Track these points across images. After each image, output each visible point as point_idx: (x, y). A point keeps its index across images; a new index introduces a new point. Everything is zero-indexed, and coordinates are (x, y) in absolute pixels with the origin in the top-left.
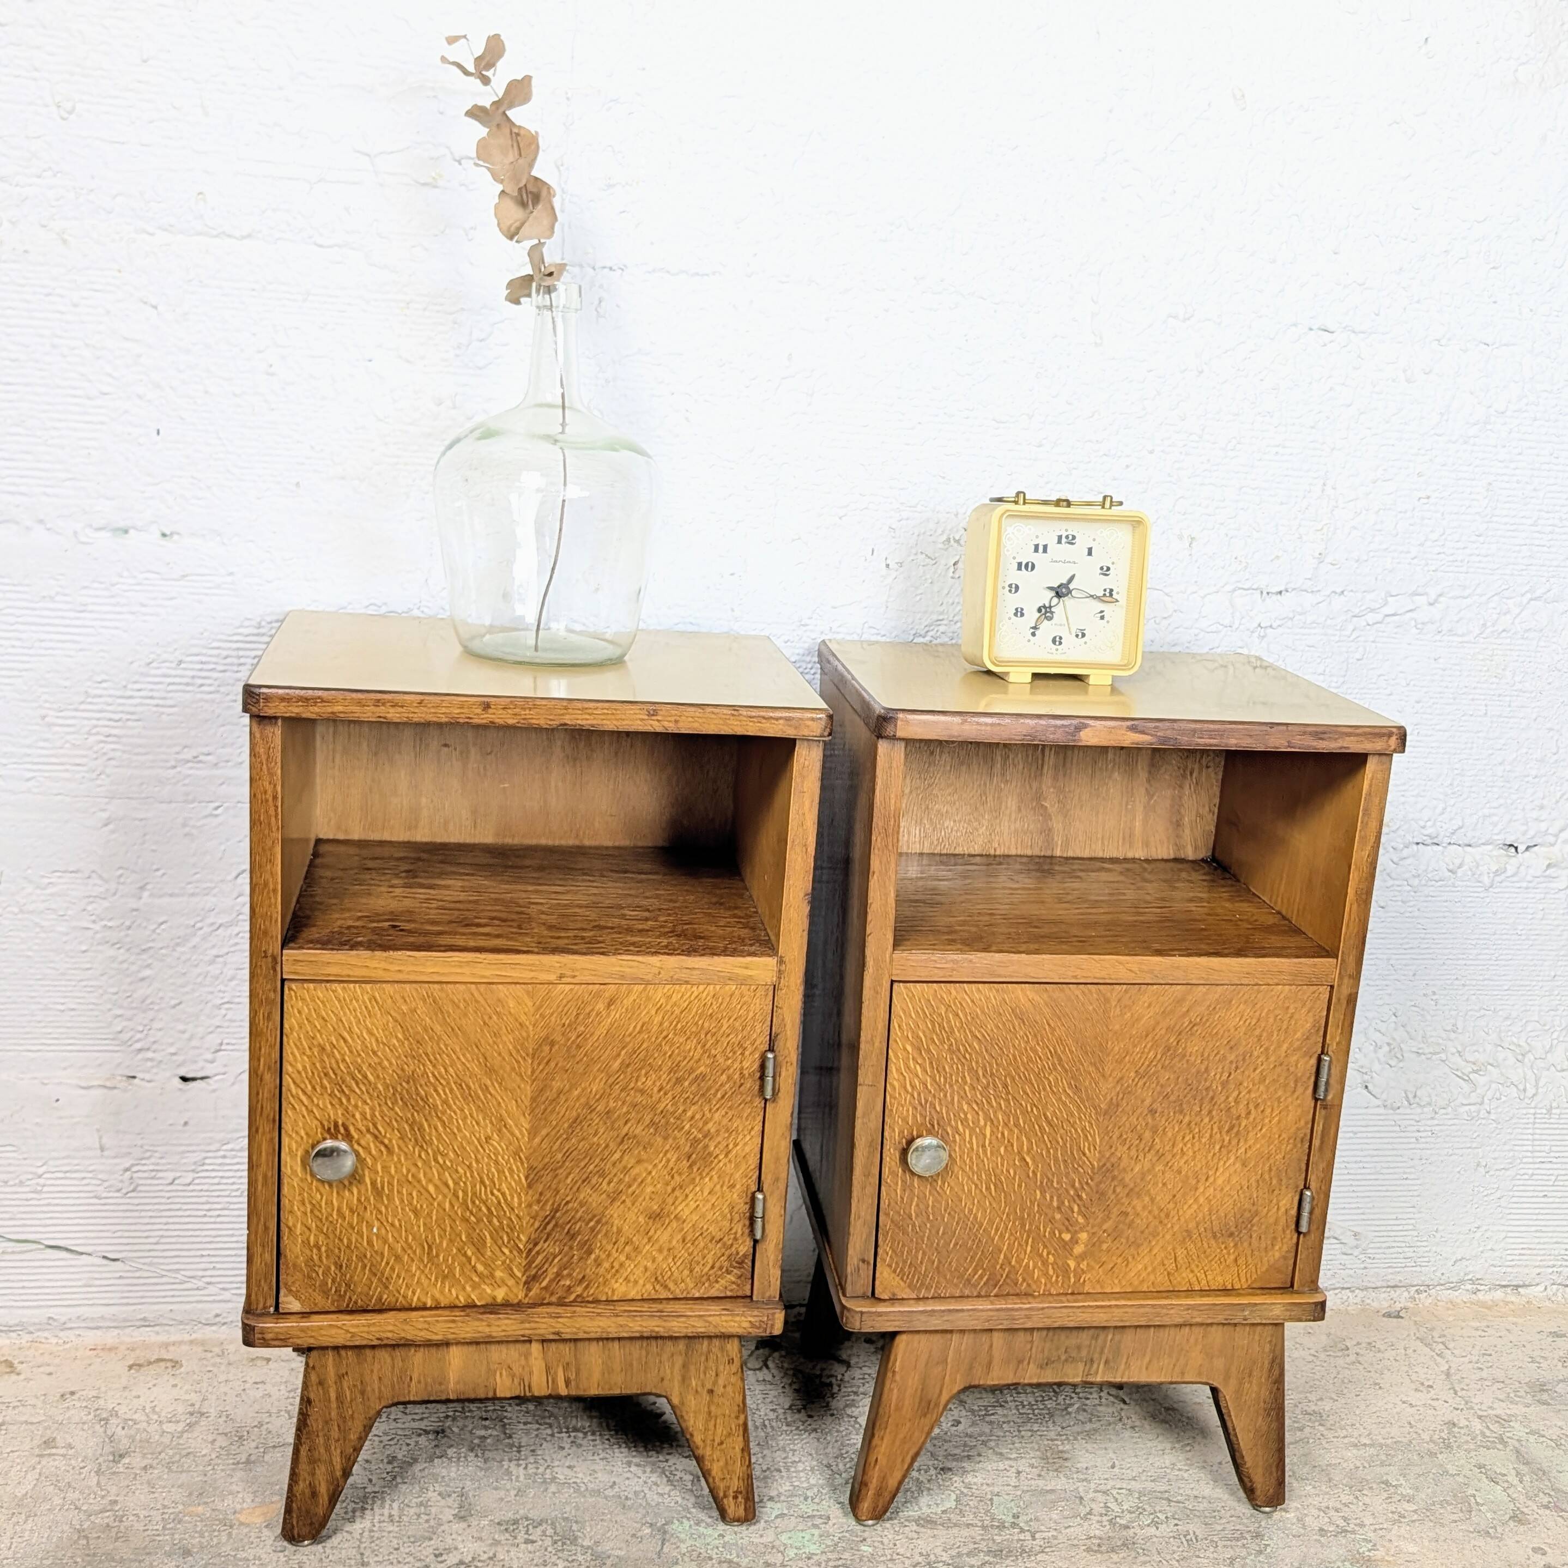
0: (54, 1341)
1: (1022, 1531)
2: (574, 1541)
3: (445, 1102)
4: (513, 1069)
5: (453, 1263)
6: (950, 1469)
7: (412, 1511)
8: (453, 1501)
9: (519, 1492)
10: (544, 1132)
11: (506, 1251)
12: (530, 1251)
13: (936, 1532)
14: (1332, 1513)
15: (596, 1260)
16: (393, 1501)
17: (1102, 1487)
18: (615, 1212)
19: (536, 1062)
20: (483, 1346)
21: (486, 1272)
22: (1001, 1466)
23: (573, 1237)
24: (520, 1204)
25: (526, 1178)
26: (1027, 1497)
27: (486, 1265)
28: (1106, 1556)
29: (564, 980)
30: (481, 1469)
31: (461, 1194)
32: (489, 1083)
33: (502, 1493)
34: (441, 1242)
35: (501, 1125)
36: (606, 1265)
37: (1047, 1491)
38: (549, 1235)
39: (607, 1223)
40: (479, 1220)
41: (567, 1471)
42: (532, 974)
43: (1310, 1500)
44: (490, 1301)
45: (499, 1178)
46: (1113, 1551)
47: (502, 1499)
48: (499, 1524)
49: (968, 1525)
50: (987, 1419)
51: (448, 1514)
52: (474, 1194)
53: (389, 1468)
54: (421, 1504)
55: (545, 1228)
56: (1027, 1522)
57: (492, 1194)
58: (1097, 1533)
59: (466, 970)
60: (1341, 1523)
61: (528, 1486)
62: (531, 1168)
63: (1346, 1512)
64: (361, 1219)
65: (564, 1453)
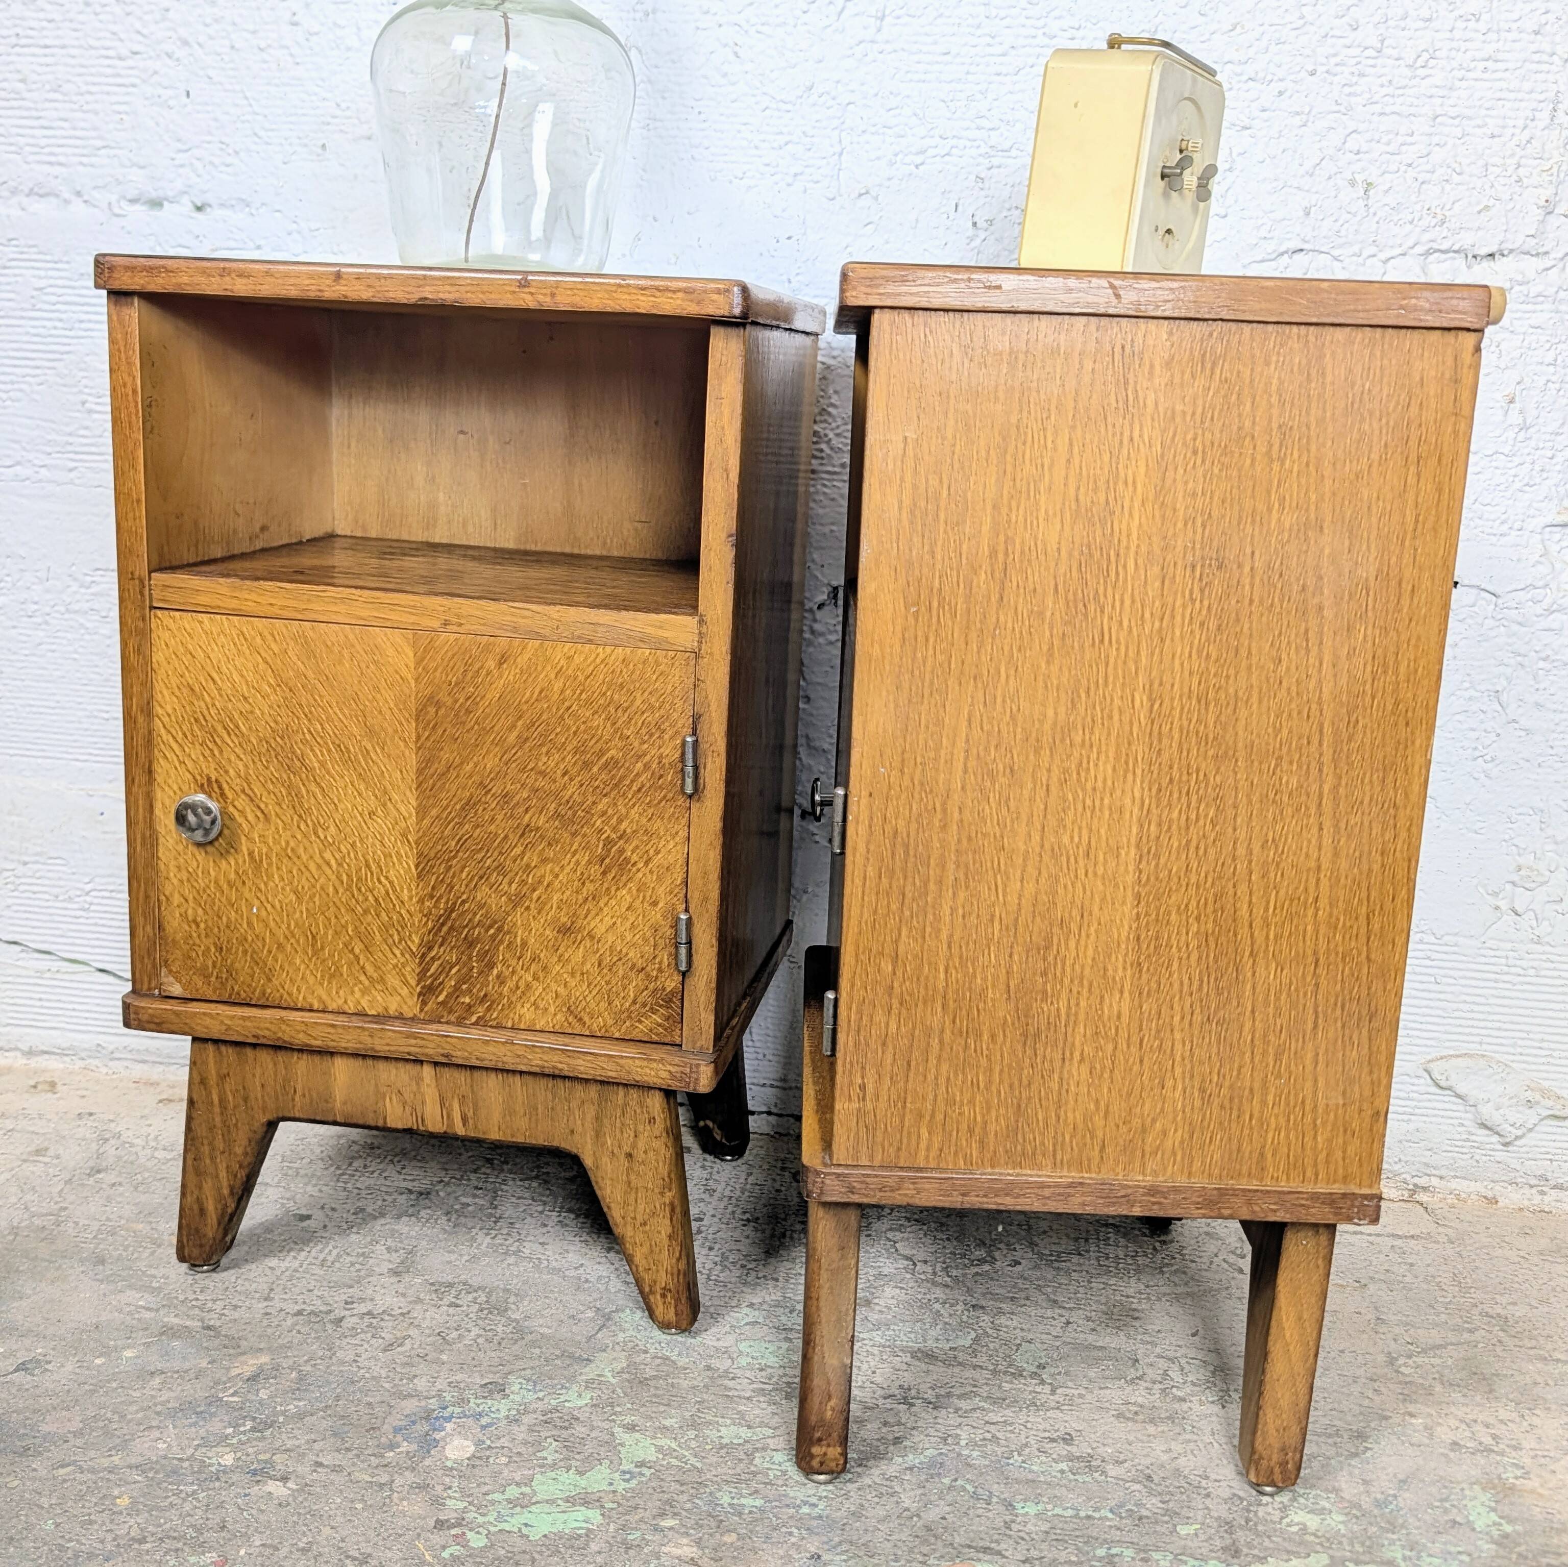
0: (104, 1070)
1: (1043, 1382)
2: (502, 1311)
3: (323, 764)
4: (396, 731)
5: (340, 958)
6: (983, 1307)
7: (349, 1259)
8: (396, 1258)
9: (474, 1259)
10: (434, 812)
11: (397, 952)
12: (424, 956)
13: (931, 1367)
14: (1478, 1428)
15: (498, 977)
16: (335, 1247)
17: (1171, 1354)
18: (518, 917)
19: (421, 726)
20: (370, 1062)
21: (375, 975)
22: (1049, 1313)
23: (471, 945)
24: (411, 898)
25: (417, 866)
26: (1065, 1350)
27: (377, 968)
28: (1139, 1426)
29: (450, 628)
30: (445, 1231)
31: (345, 878)
32: (369, 747)
33: (453, 1257)
34: (326, 933)
35: (384, 798)
36: (510, 984)
37: (1095, 1347)
38: (444, 939)
39: (509, 932)
40: (366, 912)
41: (537, 1247)
42: (413, 619)
43: (1453, 1409)
44: (380, 1010)
45: (387, 865)
46: (1152, 1421)
47: (450, 1262)
48: (432, 1284)
49: (975, 1367)
50: (1056, 1265)
51: (385, 1267)
52: (359, 879)
53: (352, 1218)
54: (363, 1254)
55: (440, 930)
56: (1052, 1375)
57: (380, 882)
58: (1140, 1400)
59: (342, 608)
60: (1488, 1440)
61: (485, 1254)
62: (420, 855)
63: (1500, 1430)
64: (240, 897)
65: (544, 1230)
